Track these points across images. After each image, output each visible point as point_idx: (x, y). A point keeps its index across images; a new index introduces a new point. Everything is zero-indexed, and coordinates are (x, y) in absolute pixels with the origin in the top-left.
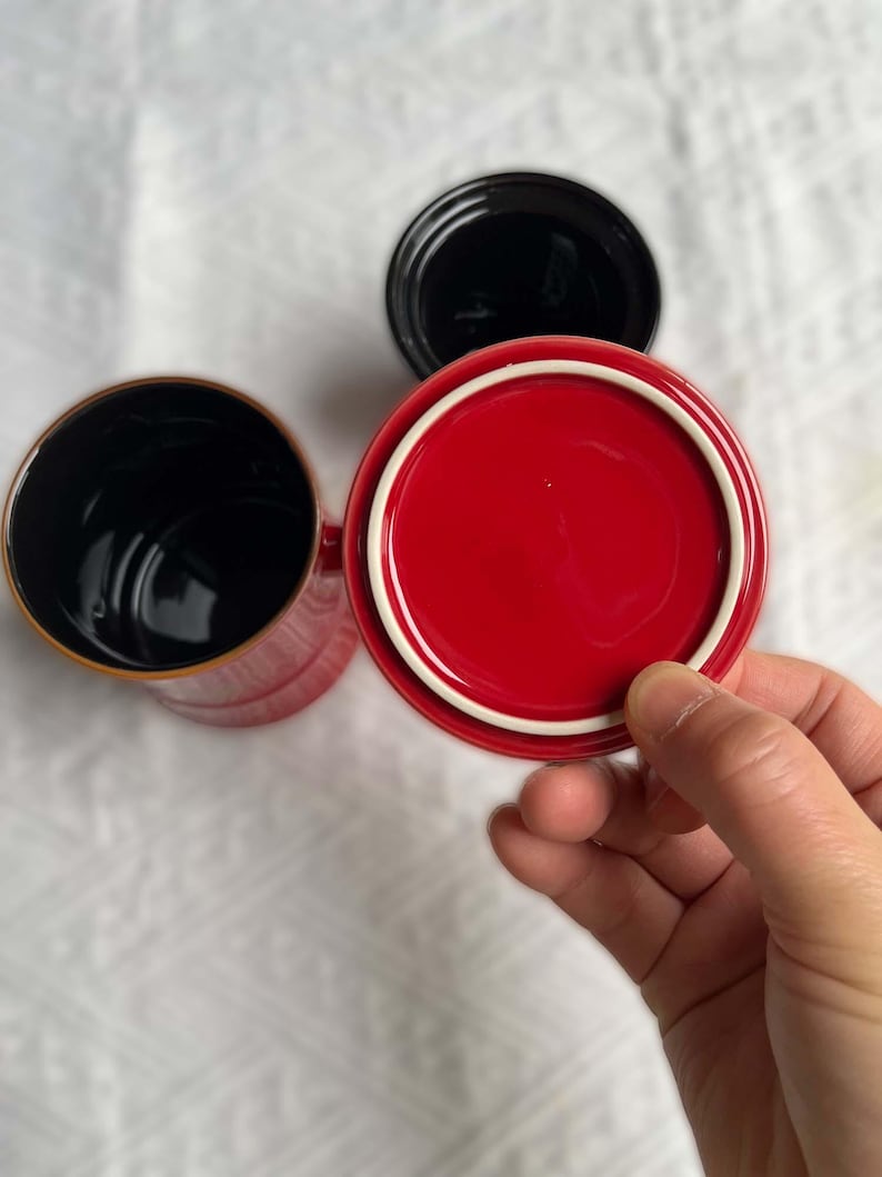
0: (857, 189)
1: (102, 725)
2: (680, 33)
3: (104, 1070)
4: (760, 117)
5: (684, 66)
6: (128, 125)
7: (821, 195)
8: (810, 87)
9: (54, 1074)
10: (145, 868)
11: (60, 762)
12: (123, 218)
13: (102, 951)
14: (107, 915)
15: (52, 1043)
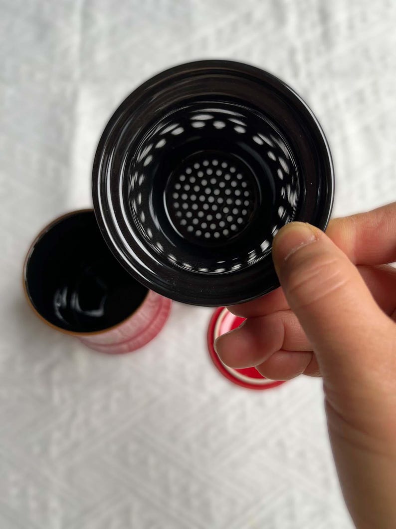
0: (382, 127)
1: (57, 352)
2: (308, 60)
3: (54, 503)
4: (341, 96)
5: (309, 75)
6: (75, 96)
7: (366, 130)
8: (362, 83)
9: (33, 505)
10: (74, 415)
11: (38, 367)
12: (72, 135)
13: (54, 451)
14: (57, 435)
15: (32, 491)
